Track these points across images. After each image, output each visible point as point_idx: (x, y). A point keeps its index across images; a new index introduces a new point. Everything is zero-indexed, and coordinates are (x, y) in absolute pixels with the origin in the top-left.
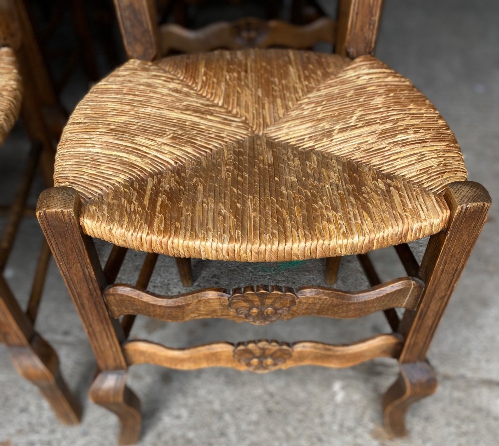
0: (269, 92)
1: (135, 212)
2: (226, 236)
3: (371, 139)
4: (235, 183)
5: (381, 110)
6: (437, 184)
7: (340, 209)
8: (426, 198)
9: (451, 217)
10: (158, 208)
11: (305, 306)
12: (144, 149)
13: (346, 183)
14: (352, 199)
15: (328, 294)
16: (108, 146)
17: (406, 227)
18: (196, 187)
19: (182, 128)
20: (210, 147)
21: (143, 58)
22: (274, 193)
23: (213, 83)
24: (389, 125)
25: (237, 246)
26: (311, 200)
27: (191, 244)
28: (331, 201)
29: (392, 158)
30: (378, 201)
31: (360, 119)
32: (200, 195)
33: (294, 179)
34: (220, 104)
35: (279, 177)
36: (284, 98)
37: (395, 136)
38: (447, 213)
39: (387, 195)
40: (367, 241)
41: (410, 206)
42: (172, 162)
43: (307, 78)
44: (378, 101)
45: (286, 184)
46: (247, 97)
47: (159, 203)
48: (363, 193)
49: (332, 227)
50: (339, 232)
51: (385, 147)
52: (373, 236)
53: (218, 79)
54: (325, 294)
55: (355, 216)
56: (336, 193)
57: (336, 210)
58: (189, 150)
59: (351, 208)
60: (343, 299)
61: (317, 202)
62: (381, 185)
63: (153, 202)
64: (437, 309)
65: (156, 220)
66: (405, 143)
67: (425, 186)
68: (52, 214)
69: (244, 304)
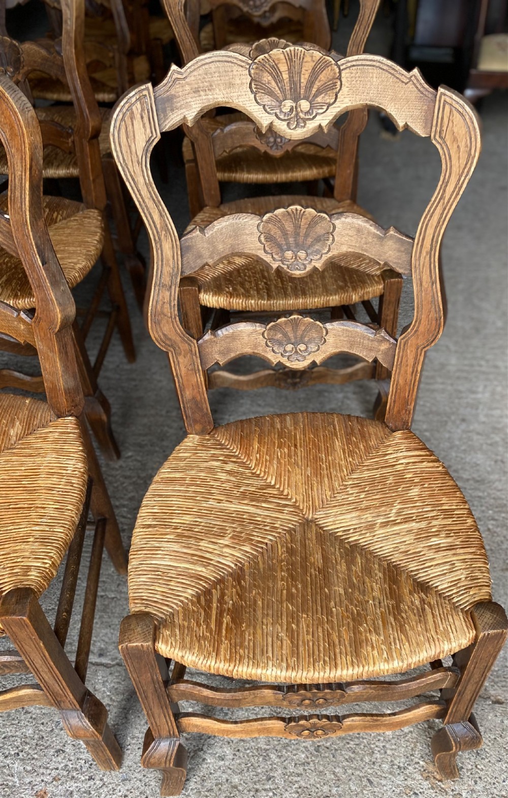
0: (317, 472)
1: (205, 638)
2: (284, 665)
3: (409, 539)
4: (291, 597)
5: (417, 504)
6: (466, 600)
7: (382, 632)
8: (455, 617)
9: (476, 637)
10: (224, 632)
11: (353, 697)
12: (208, 555)
13: (387, 599)
14: (392, 619)
15: (374, 689)
16: (177, 556)
17: (438, 651)
18: (255, 601)
19: (241, 522)
20: (266, 541)
21: (202, 433)
22: (325, 610)
23: (266, 460)
24: (423, 525)
25: (294, 674)
26: (358, 619)
27: (254, 671)
28: (374, 623)
29: (426, 565)
30: (414, 623)
31: (398, 513)
32: (259, 613)
33: (342, 591)
34: (273, 483)
35: (329, 590)
36: (330, 478)
37: (428, 538)
38: (473, 633)
39: (421, 614)
40: (405, 666)
41: (442, 629)
42: (233, 566)
43: (351, 453)
44: (415, 492)
45: (335, 599)
46: (298, 477)
47: (224, 626)
48: (402, 612)
49: (375, 652)
50: (382, 658)
51: (420, 552)
52: (410, 660)
53: (270, 456)
54: (371, 688)
55: (394, 639)
56: (378, 611)
57: (378, 634)
58: (248, 549)
59: (391, 632)
60: (389, 690)
61: (361, 625)
62: (417, 602)
63: (219, 623)
64: (474, 689)
65: (223, 647)
66: (438, 549)
67: (455, 600)
68: (133, 647)
69: (297, 697)
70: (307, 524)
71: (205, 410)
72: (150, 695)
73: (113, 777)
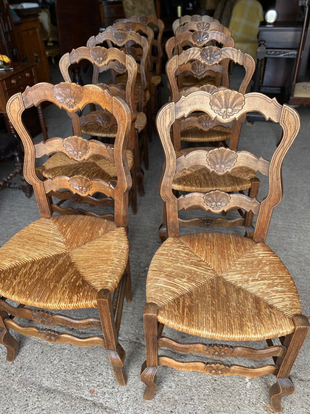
0: (223, 257)
1: (177, 316)
2: (211, 330)
3: (264, 287)
4: (213, 305)
5: (268, 273)
6: (290, 313)
7: (253, 322)
8: (285, 320)
9: (295, 329)
10: (185, 315)
11: (237, 354)
12: (178, 284)
13: (255, 309)
14: (257, 318)
15: (247, 350)
16: (166, 283)
17: (277, 332)
18: (198, 305)
19: (191, 273)
20: (201, 282)
21: (175, 237)
22: (227, 311)
23: (201, 250)
24: (271, 282)
25: (215, 334)
26: (242, 316)
27: (198, 331)
28: (249, 318)
29: (272, 298)
30: (267, 320)
31: (259, 276)
32: (200, 309)
33: (235, 305)
34: (204, 260)
35: (229, 303)
36: (229, 260)
37: (273, 287)
38: (293, 327)
39: (270, 317)
40: (263, 337)
41: (279, 323)
42: (188, 290)
43: (238, 251)
44: (267, 268)
45: (232, 307)
46: (214, 258)
47: (185, 312)
48: (261, 315)
49: (250, 330)
50: (252, 332)
51: (269, 292)
52: (265, 335)
53: (202, 249)
54: (246, 350)
55: (258, 326)
56: (251, 314)
57: (251, 322)
58: (194, 284)
59: (256, 322)
60: (253, 352)
61: (244, 318)
62: (268, 312)
63: (183, 311)
64: (292, 358)
65: (185, 320)
66: (277, 292)
67: (285, 313)
68: (149, 315)
69: (213, 350)
70: (218, 278)
71: (177, 227)
72: (150, 342)
73: (123, 388)
